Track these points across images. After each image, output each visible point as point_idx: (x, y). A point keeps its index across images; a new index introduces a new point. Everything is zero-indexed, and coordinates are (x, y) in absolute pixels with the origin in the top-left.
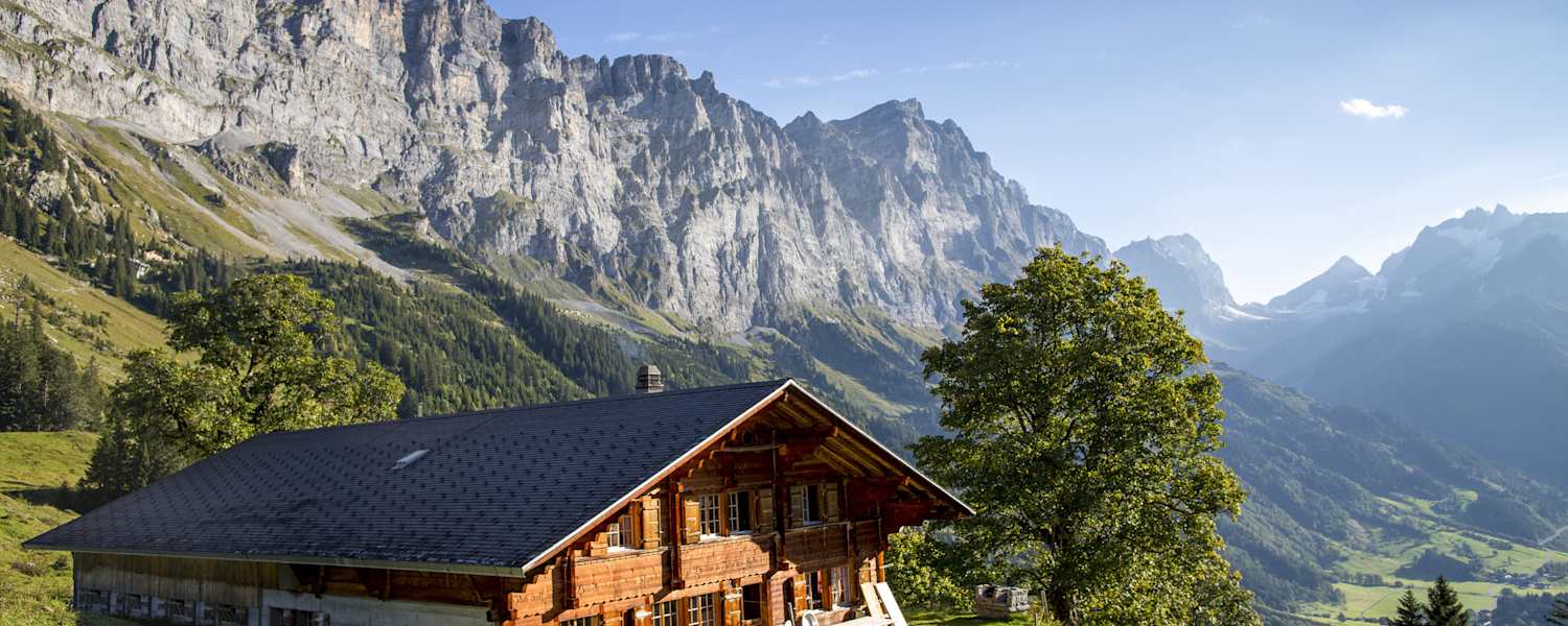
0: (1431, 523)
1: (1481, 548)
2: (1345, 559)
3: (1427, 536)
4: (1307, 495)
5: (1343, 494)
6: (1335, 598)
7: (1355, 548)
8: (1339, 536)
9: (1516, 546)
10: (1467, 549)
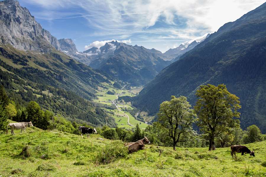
0: (109, 87)
1: (115, 90)
2: (98, 93)
3: (108, 89)
4: (92, 83)
5: (97, 83)
6: (97, 99)
7: (99, 91)
8: (97, 89)
9: (119, 90)
10: (113, 91)
